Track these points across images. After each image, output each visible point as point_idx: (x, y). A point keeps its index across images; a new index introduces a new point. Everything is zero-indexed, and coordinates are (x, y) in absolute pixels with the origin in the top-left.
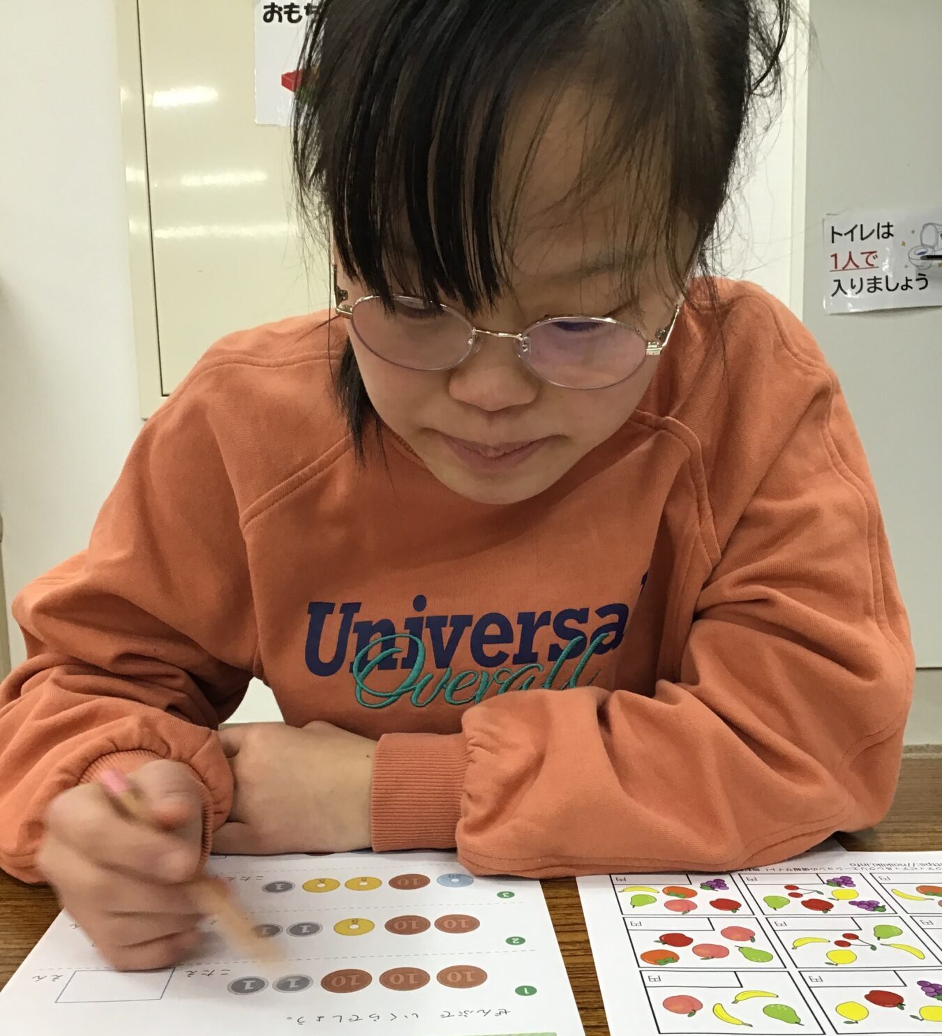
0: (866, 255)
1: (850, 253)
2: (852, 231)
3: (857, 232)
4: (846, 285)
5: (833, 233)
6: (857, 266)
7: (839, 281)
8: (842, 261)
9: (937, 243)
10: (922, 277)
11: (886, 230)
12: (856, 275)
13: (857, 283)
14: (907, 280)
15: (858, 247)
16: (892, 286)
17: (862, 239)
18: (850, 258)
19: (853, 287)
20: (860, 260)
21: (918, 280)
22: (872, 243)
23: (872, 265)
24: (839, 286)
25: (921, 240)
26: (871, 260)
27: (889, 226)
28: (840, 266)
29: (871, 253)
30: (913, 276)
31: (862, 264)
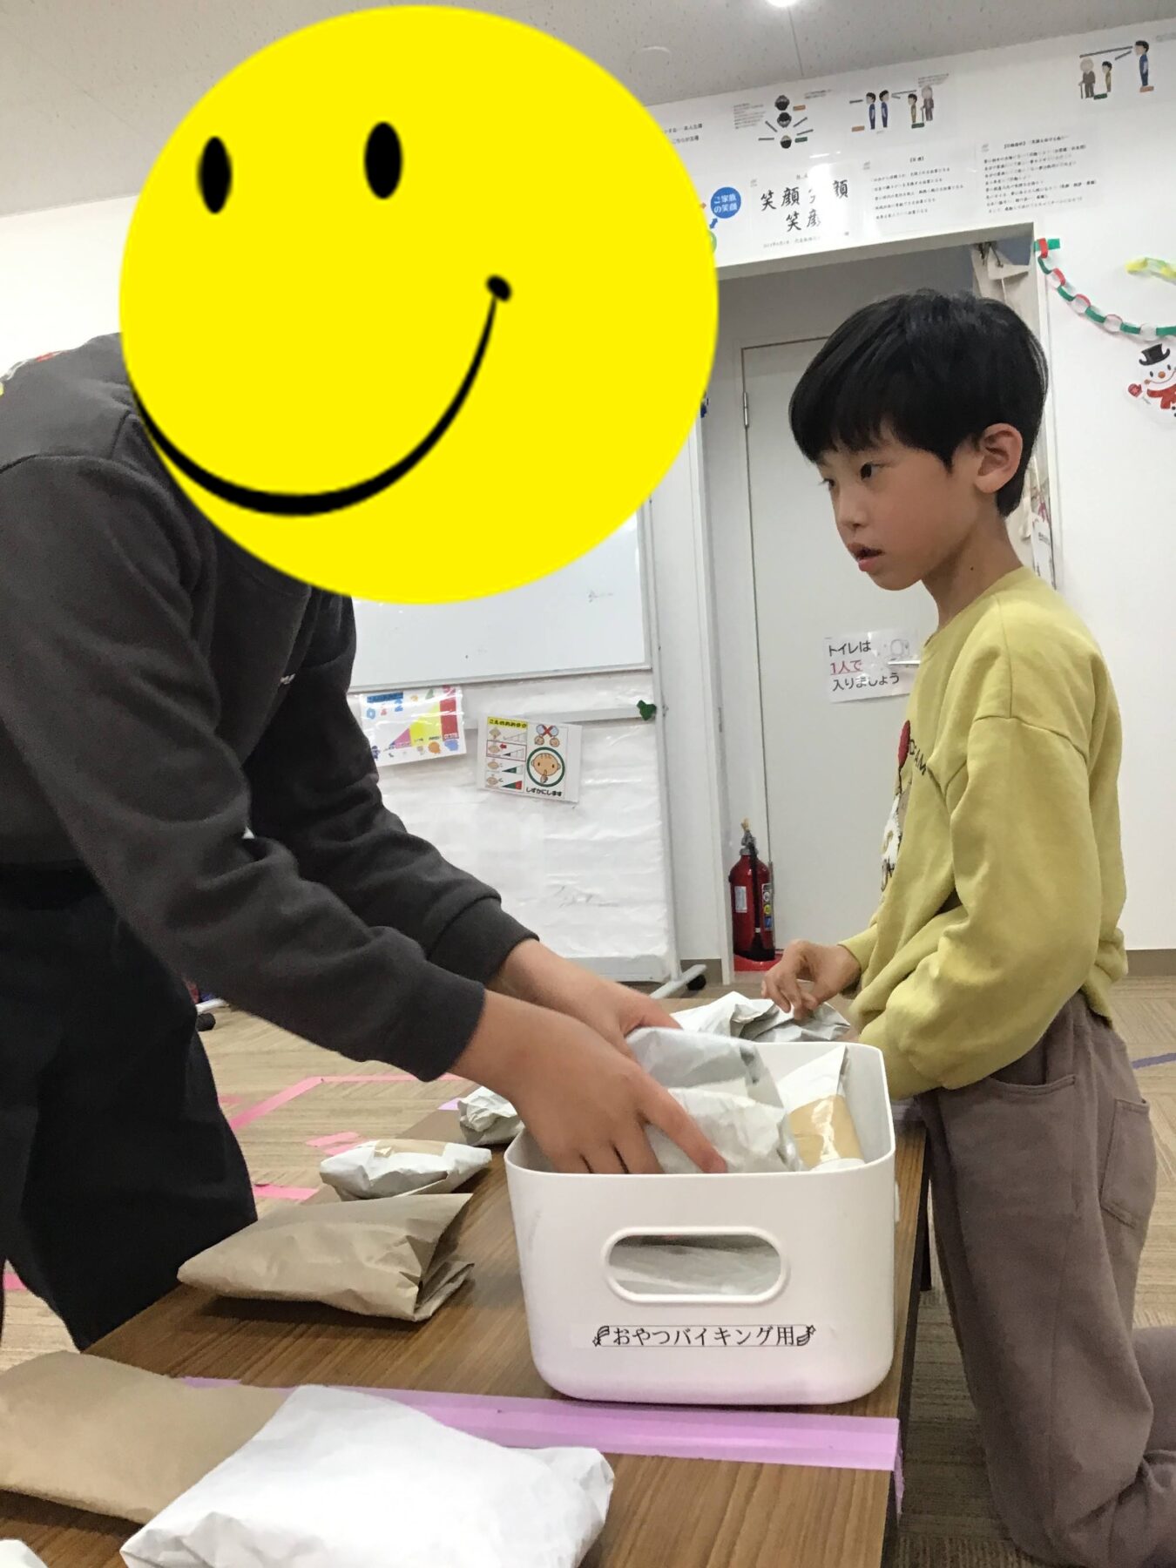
0: (853, 664)
1: (843, 663)
2: (843, 648)
3: (846, 648)
4: (842, 684)
5: (831, 650)
6: (849, 671)
7: (837, 681)
8: (839, 667)
9: (903, 653)
10: (894, 675)
11: (865, 646)
12: (849, 677)
13: (850, 682)
14: (883, 678)
15: (849, 657)
16: (873, 683)
17: (851, 652)
18: (844, 666)
19: (847, 684)
20: (850, 666)
21: (891, 677)
22: (858, 655)
23: (858, 670)
24: (838, 684)
25: (891, 650)
26: (857, 666)
27: (867, 643)
28: (837, 672)
29: (856, 662)
30: (887, 673)
31: (852, 669)
